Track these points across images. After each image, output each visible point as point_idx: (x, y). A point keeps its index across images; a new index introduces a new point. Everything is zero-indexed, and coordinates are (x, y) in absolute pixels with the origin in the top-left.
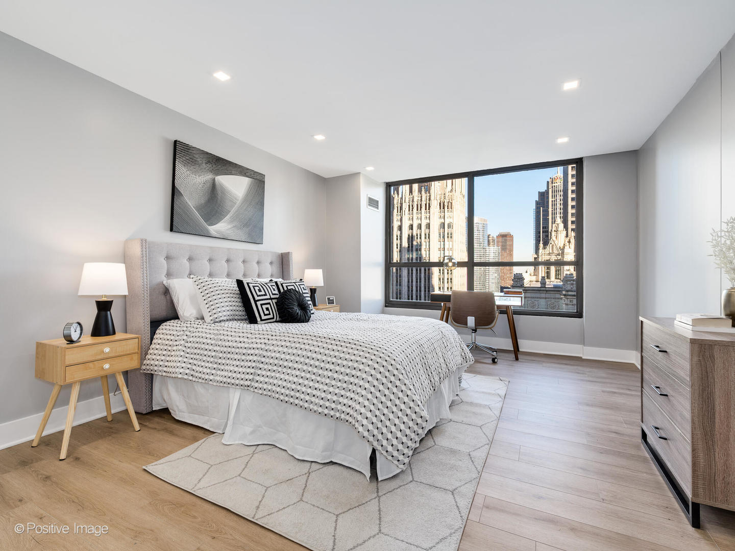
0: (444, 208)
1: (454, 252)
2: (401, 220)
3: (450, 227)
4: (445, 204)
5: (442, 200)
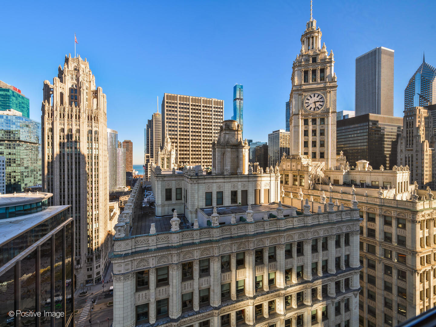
1: (100, 151)
3: (96, 134)
4: (93, 117)
5: (90, 114)
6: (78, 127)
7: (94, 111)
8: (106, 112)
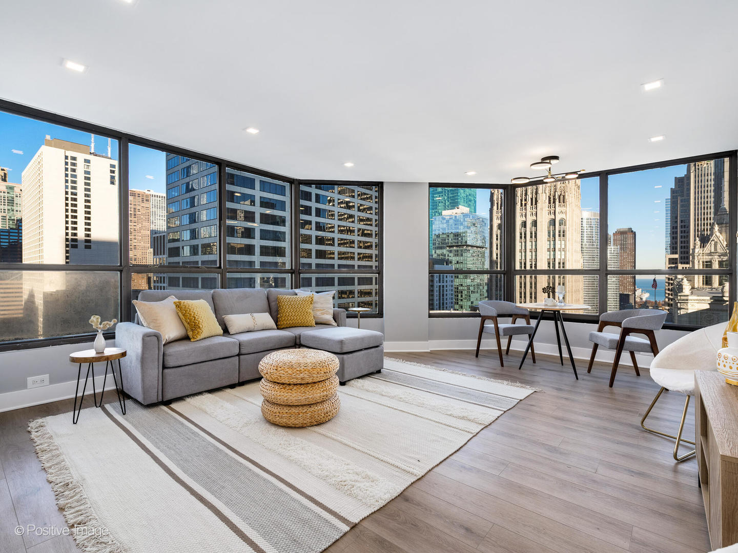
0: (554, 202)
1: (567, 252)
3: (562, 224)
4: (557, 197)
5: (552, 193)
6: (534, 218)
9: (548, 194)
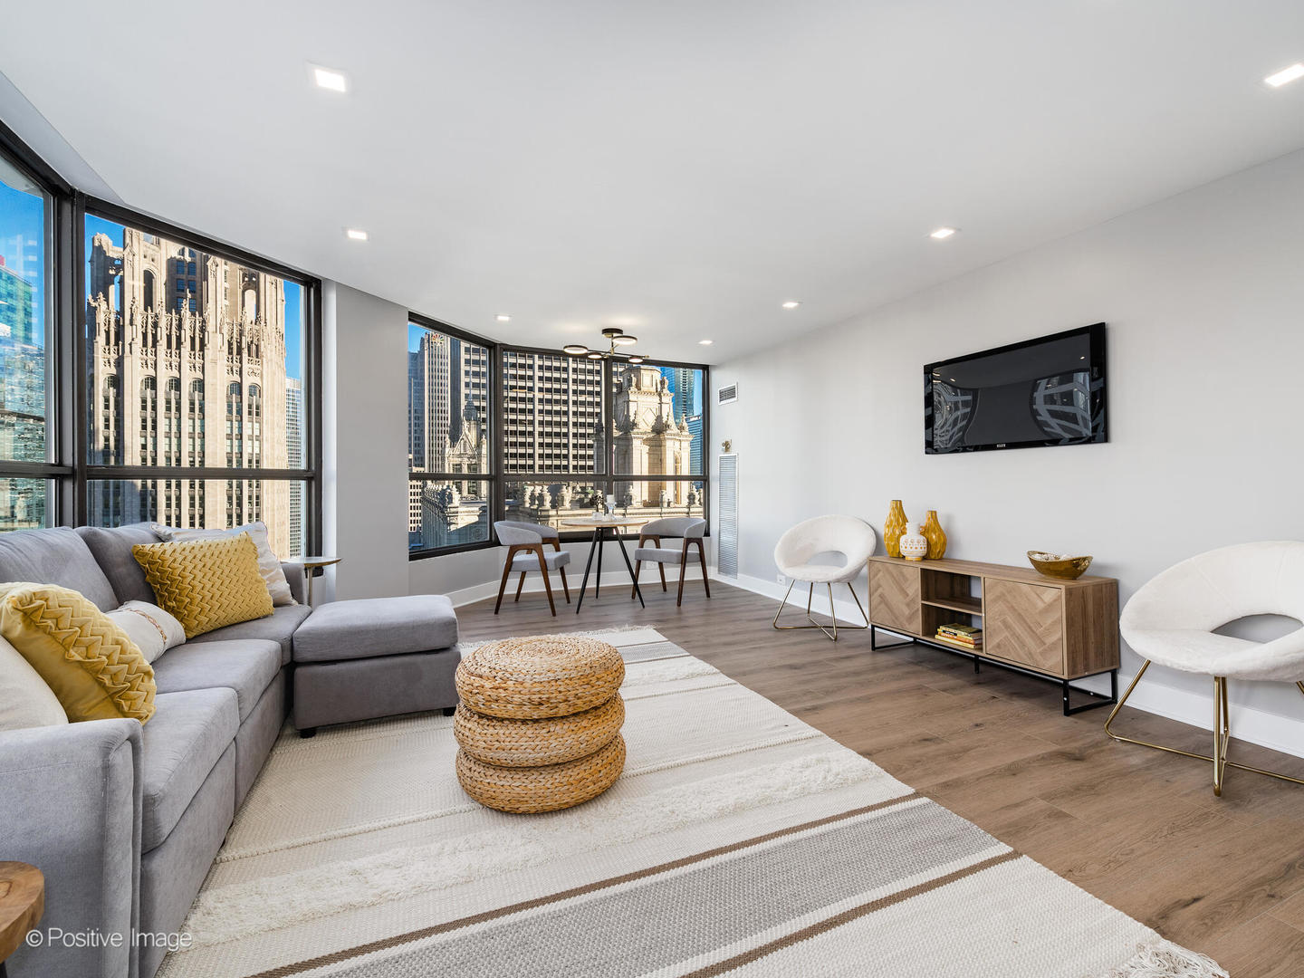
0: (240, 352)
1: (264, 443)
2: (119, 364)
3: (255, 394)
4: (244, 345)
5: (235, 335)
6: (198, 375)
7: (247, 328)
8: (283, 331)
9: (227, 337)
